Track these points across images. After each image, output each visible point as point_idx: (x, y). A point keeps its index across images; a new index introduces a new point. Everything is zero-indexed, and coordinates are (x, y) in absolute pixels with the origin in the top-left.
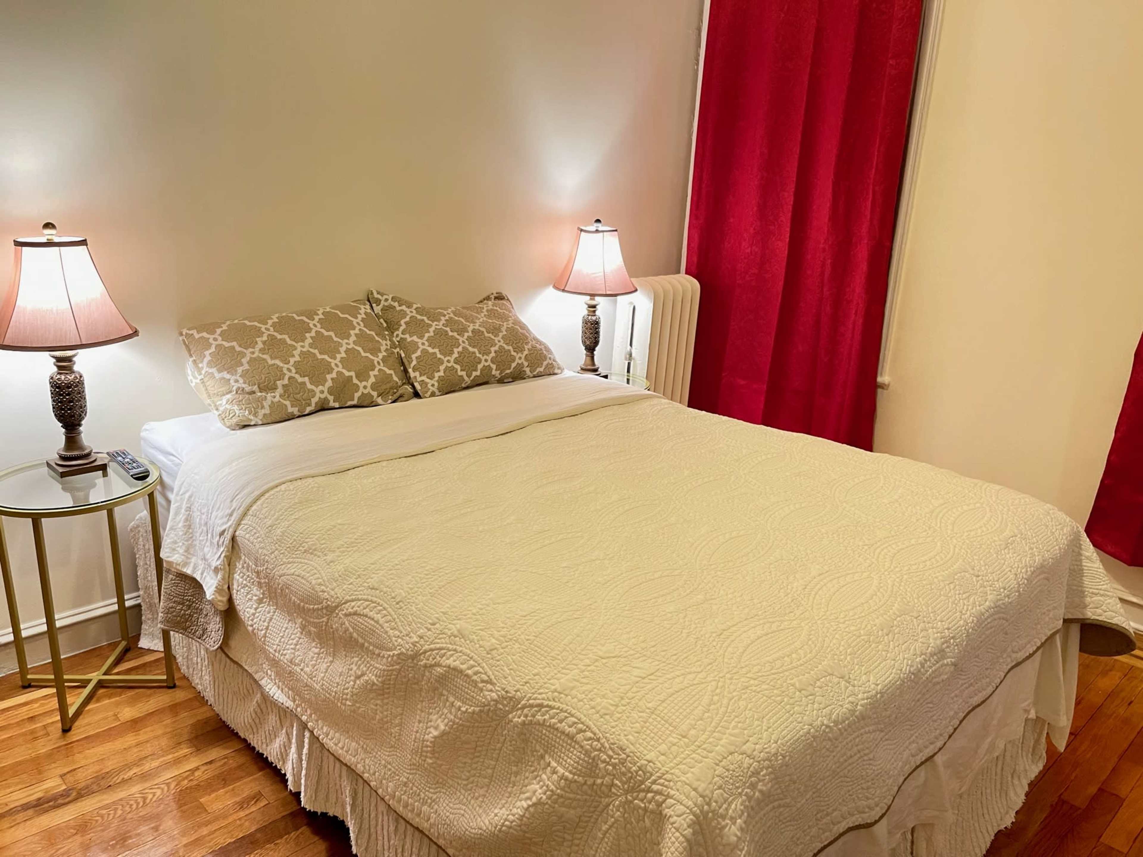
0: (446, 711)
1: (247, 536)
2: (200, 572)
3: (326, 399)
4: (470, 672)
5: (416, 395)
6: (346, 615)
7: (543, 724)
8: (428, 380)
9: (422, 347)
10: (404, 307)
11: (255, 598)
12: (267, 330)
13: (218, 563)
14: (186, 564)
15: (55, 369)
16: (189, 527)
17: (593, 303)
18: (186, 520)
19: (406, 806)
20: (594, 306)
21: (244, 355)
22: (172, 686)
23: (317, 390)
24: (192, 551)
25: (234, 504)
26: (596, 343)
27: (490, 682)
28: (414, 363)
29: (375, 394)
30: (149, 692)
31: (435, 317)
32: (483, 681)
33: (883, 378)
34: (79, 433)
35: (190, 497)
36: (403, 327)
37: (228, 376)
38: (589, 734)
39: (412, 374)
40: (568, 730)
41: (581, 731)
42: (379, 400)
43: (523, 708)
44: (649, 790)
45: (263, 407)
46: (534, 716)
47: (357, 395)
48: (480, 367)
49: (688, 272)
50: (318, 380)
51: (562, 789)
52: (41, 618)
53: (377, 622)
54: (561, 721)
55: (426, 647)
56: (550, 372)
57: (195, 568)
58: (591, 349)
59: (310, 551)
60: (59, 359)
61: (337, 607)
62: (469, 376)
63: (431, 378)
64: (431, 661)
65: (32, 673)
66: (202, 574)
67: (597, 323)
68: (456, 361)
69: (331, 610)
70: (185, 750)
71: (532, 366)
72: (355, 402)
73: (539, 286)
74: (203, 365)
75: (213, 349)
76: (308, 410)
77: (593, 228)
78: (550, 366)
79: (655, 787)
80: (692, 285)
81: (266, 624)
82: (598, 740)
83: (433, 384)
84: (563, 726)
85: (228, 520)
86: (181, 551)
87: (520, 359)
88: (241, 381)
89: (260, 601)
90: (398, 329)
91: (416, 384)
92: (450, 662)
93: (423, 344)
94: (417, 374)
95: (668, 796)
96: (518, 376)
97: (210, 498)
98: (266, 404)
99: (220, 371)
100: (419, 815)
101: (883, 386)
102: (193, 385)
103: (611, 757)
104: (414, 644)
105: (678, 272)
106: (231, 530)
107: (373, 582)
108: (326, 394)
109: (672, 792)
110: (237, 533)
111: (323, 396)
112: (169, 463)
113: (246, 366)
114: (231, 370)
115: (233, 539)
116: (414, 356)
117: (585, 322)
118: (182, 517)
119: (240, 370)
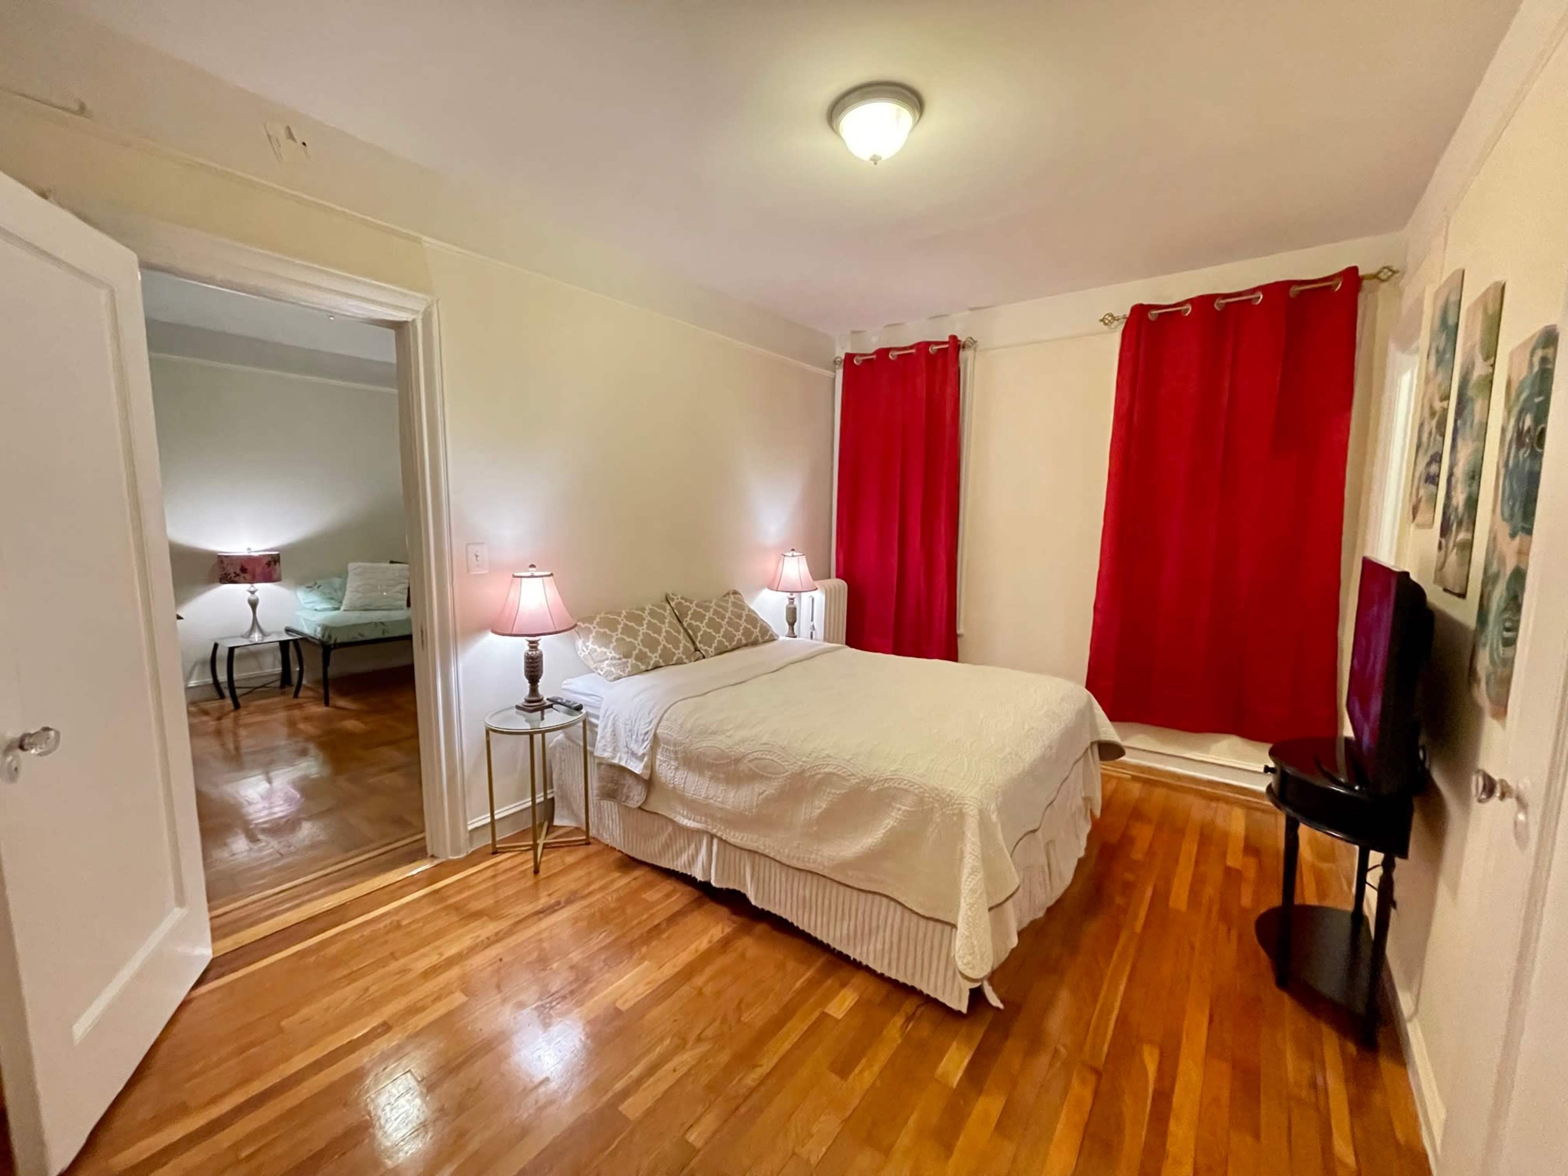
0: (825, 797)
1: (666, 732)
2: (625, 760)
3: (658, 661)
4: (840, 773)
5: (704, 657)
6: (750, 761)
7: (889, 788)
8: (708, 649)
9: (703, 629)
10: (688, 604)
11: (673, 767)
12: (622, 620)
13: (645, 750)
14: (613, 758)
15: (528, 648)
16: (615, 735)
17: (792, 597)
18: (613, 731)
19: (798, 859)
20: (793, 599)
21: (612, 637)
22: (588, 844)
23: (653, 656)
24: (617, 749)
25: (652, 716)
26: (795, 621)
27: (853, 775)
28: (699, 638)
29: (684, 657)
30: (577, 847)
31: (707, 609)
32: (849, 775)
33: (959, 632)
34: (538, 686)
35: (615, 716)
36: (690, 616)
37: (605, 650)
38: (917, 786)
39: (699, 645)
40: (905, 787)
41: (912, 786)
42: (685, 661)
43: (876, 783)
44: (954, 804)
45: (627, 667)
46: (883, 785)
47: (675, 658)
48: (736, 639)
49: (838, 577)
50: (653, 651)
51: (906, 817)
52: (486, 813)
53: (773, 760)
54: (899, 784)
55: (809, 766)
56: (772, 639)
57: (620, 759)
58: (792, 624)
59: (714, 733)
60: (531, 642)
61: (742, 758)
62: (730, 644)
63: (710, 647)
64: (813, 773)
65: (499, 844)
66: (626, 762)
67: (795, 609)
68: (723, 637)
69: (738, 761)
70: (616, 875)
71: (763, 636)
72: (674, 662)
73: (759, 588)
74: (589, 644)
75: (594, 634)
76: (650, 668)
77: (790, 554)
78: (772, 635)
79: (957, 802)
80: (842, 584)
81: (683, 780)
82: (922, 788)
83: (711, 650)
84: (902, 786)
85: (650, 725)
86: (610, 750)
87: (756, 632)
88: (613, 652)
89: (677, 769)
90: (686, 617)
91: (702, 651)
92: (827, 770)
93: (703, 627)
94: (702, 645)
95: (966, 804)
96: (755, 643)
97: (632, 715)
98: (629, 665)
99: (600, 647)
100: (809, 861)
101: (961, 636)
102: (582, 656)
103: (930, 794)
104: (801, 766)
105: (829, 577)
106: (653, 731)
107: (764, 740)
108: (658, 659)
109: (967, 802)
110: (658, 731)
111: (656, 659)
112: (592, 701)
113: (615, 644)
114: (607, 646)
115: (655, 735)
116: (699, 634)
117: (788, 609)
118: (609, 730)
119: (612, 646)
